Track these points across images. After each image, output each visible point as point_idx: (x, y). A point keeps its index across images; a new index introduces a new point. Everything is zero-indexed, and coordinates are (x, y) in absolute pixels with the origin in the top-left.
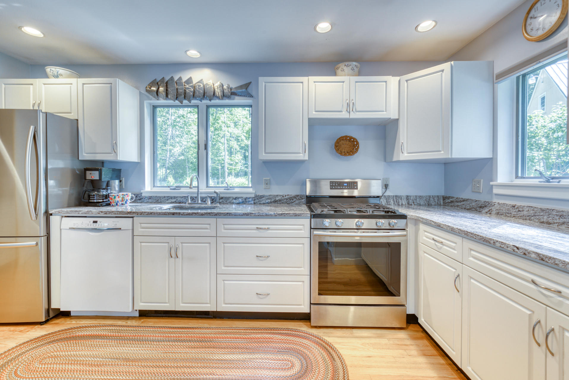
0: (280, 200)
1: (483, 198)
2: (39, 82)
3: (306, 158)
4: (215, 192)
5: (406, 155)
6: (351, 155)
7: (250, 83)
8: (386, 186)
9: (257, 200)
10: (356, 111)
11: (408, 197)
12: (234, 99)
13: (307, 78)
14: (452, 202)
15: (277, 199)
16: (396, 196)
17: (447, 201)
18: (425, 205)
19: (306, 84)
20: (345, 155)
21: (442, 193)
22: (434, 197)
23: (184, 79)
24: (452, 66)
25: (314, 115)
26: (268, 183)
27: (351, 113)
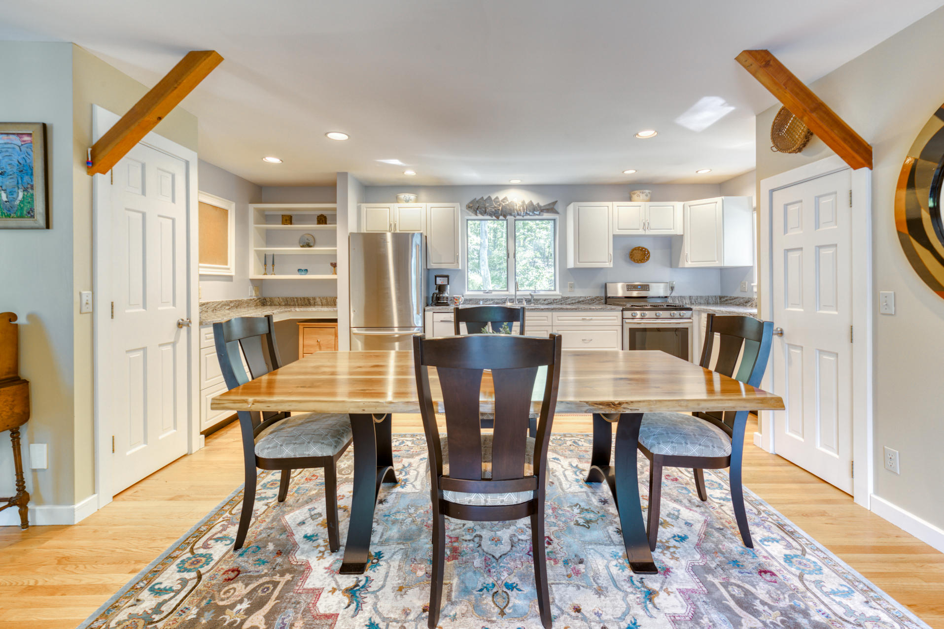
0: (583, 301)
1: (747, 295)
2: (394, 206)
3: (611, 266)
4: (531, 295)
5: (690, 263)
6: (643, 262)
7: (556, 202)
8: (672, 288)
9: (564, 300)
10: (650, 229)
11: (690, 297)
12: (542, 215)
13: (611, 203)
14: (727, 300)
15: (580, 300)
16: (681, 297)
17: (723, 300)
18: (705, 304)
19: (610, 208)
20: (638, 262)
21: (719, 294)
22: (712, 297)
23: (501, 198)
24: (723, 200)
25: (618, 232)
26: (572, 287)
27: (647, 230)
